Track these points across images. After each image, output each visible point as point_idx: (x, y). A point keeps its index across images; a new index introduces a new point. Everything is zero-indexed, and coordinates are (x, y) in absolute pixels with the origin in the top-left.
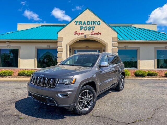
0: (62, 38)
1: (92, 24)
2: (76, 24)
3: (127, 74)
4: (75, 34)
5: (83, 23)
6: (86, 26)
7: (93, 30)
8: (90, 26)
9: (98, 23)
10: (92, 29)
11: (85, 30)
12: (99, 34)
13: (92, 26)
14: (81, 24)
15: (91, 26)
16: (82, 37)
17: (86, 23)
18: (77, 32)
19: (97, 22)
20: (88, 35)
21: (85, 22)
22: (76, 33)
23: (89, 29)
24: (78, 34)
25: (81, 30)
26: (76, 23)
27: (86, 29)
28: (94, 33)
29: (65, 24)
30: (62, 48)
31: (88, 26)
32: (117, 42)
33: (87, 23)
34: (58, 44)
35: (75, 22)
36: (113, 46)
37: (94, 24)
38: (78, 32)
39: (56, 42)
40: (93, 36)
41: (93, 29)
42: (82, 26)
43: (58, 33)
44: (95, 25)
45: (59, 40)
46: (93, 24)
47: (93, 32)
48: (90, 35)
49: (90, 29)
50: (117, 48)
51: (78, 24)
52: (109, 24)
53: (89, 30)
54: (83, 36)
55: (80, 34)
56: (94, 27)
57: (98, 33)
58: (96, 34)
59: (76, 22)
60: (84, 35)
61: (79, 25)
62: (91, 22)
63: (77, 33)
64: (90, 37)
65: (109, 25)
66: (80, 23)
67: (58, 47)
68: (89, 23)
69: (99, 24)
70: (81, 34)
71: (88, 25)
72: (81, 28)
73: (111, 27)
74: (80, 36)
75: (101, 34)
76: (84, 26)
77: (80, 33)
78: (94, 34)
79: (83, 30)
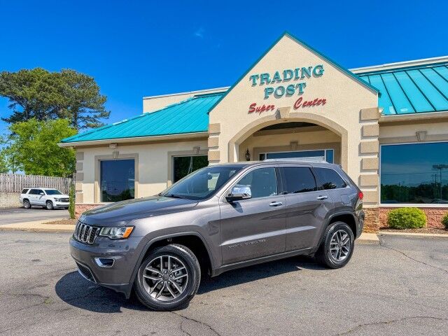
0: (218, 125)
1: (297, 78)
2: (254, 84)
3: (412, 223)
4: (250, 112)
5: (271, 78)
6: (281, 84)
7: (301, 93)
8: (292, 82)
9: (317, 71)
10: (297, 91)
11: (278, 96)
12: (318, 104)
13: (299, 81)
14: (268, 82)
15: (295, 83)
16: (268, 117)
17: (282, 77)
18: (255, 105)
19: (312, 70)
20: (287, 109)
21: (277, 74)
22: (253, 109)
23: (290, 91)
24: (258, 110)
25: (266, 97)
26: (254, 81)
27: (279, 92)
28: (302, 102)
29: (225, 89)
30: (219, 152)
31: (286, 85)
32: (376, 123)
33: (285, 76)
34: (210, 143)
35: (250, 79)
36: (363, 137)
37: (303, 77)
38: (259, 105)
39: (205, 138)
40: (301, 110)
41: (301, 89)
42: (270, 86)
43: (208, 113)
44: (306, 80)
45: (211, 131)
46: (300, 75)
47: (301, 98)
48: (292, 110)
49: (293, 90)
50: (376, 140)
51: (258, 81)
52: (350, 70)
53: (288, 95)
54: (272, 113)
55: (263, 109)
56: (304, 84)
57: (315, 101)
58: (310, 104)
59: (253, 77)
60: (275, 111)
61: (262, 83)
62: (297, 70)
63: (256, 107)
64: (291, 114)
65: (350, 72)
66: (265, 77)
67: (210, 150)
68: (288, 76)
69: (321, 74)
70: (268, 110)
71: (286, 80)
72: (268, 92)
73: (358, 77)
74: (265, 114)
75: (324, 101)
76: (275, 86)
77: (264, 107)
78: (304, 106)
79: (272, 96)
